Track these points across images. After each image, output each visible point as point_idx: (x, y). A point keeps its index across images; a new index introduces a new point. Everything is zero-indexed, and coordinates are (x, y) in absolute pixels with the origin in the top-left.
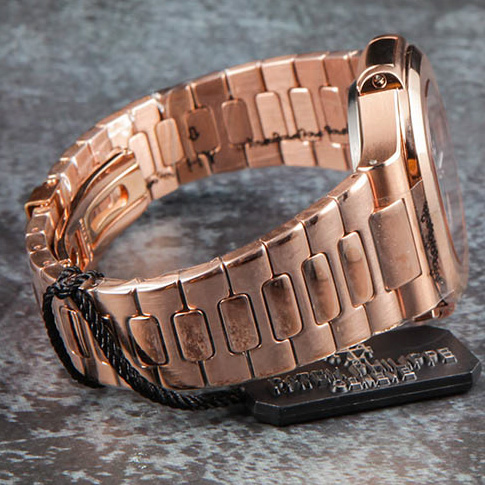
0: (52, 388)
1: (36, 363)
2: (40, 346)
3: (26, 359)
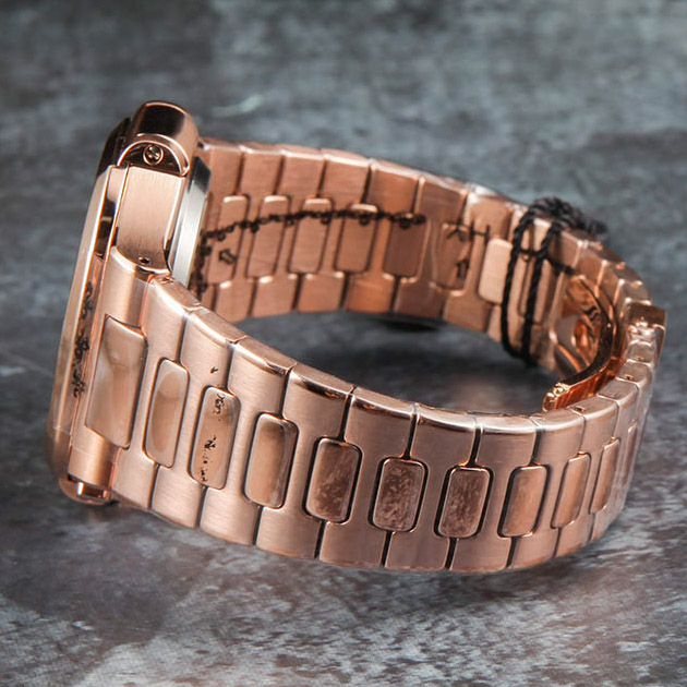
1: (242, 651)
2: (245, 628)
3: (227, 646)
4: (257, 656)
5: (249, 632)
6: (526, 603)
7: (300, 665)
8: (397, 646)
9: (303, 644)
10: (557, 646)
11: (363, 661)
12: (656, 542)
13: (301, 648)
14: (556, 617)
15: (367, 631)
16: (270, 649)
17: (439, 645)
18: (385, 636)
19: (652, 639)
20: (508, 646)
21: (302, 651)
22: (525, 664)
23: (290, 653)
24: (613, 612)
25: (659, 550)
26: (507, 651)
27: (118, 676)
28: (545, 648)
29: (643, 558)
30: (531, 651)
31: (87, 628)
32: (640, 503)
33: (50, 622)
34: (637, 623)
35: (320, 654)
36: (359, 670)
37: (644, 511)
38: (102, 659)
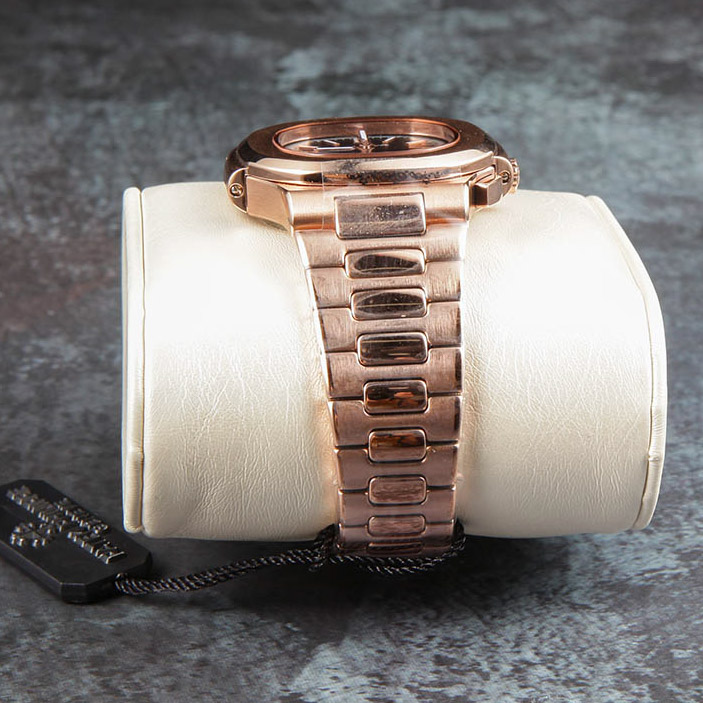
0: (432, 677)
1: (409, 651)
2: (407, 631)
3: (397, 646)
4: (419, 656)
5: (410, 635)
6: (602, 614)
7: (452, 664)
8: (516, 649)
9: (451, 646)
10: (629, 652)
11: (496, 662)
12: (683, 563)
13: (450, 650)
14: (625, 627)
15: (494, 636)
16: (428, 650)
17: (546, 649)
18: (507, 641)
19: (695, 648)
20: (595, 651)
21: (451, 653)
22: (609, 667)
23: (444, 654)
24: (663, 624)
25: (686, 570)
26: (595, 656)
27: (325, 670)
28: (620, 654)
29: (676, 577)
30: (613, 656)
31: (295, 629)
32: (666, 529)
33: (268, 623)
34: (682, 633)
35: (464, 655)
36: (495, 669)
37: (669, 536)
38: (310, 656)
